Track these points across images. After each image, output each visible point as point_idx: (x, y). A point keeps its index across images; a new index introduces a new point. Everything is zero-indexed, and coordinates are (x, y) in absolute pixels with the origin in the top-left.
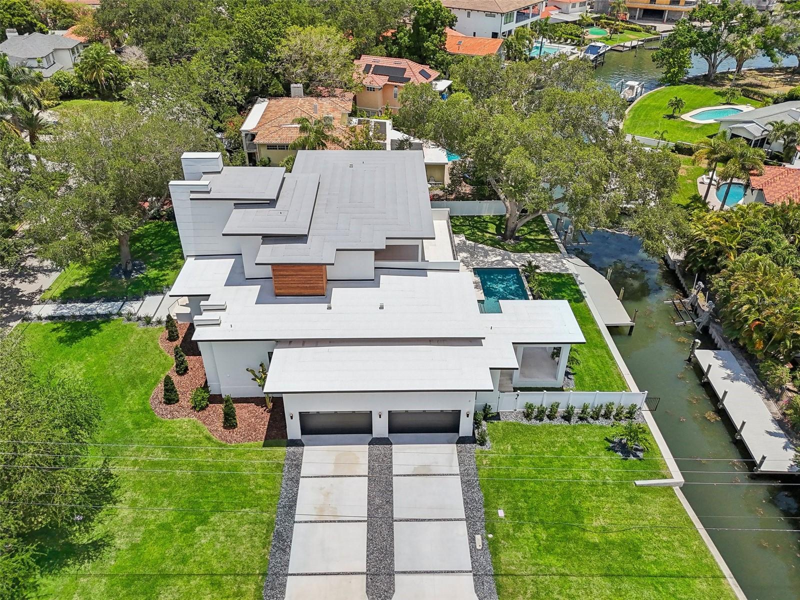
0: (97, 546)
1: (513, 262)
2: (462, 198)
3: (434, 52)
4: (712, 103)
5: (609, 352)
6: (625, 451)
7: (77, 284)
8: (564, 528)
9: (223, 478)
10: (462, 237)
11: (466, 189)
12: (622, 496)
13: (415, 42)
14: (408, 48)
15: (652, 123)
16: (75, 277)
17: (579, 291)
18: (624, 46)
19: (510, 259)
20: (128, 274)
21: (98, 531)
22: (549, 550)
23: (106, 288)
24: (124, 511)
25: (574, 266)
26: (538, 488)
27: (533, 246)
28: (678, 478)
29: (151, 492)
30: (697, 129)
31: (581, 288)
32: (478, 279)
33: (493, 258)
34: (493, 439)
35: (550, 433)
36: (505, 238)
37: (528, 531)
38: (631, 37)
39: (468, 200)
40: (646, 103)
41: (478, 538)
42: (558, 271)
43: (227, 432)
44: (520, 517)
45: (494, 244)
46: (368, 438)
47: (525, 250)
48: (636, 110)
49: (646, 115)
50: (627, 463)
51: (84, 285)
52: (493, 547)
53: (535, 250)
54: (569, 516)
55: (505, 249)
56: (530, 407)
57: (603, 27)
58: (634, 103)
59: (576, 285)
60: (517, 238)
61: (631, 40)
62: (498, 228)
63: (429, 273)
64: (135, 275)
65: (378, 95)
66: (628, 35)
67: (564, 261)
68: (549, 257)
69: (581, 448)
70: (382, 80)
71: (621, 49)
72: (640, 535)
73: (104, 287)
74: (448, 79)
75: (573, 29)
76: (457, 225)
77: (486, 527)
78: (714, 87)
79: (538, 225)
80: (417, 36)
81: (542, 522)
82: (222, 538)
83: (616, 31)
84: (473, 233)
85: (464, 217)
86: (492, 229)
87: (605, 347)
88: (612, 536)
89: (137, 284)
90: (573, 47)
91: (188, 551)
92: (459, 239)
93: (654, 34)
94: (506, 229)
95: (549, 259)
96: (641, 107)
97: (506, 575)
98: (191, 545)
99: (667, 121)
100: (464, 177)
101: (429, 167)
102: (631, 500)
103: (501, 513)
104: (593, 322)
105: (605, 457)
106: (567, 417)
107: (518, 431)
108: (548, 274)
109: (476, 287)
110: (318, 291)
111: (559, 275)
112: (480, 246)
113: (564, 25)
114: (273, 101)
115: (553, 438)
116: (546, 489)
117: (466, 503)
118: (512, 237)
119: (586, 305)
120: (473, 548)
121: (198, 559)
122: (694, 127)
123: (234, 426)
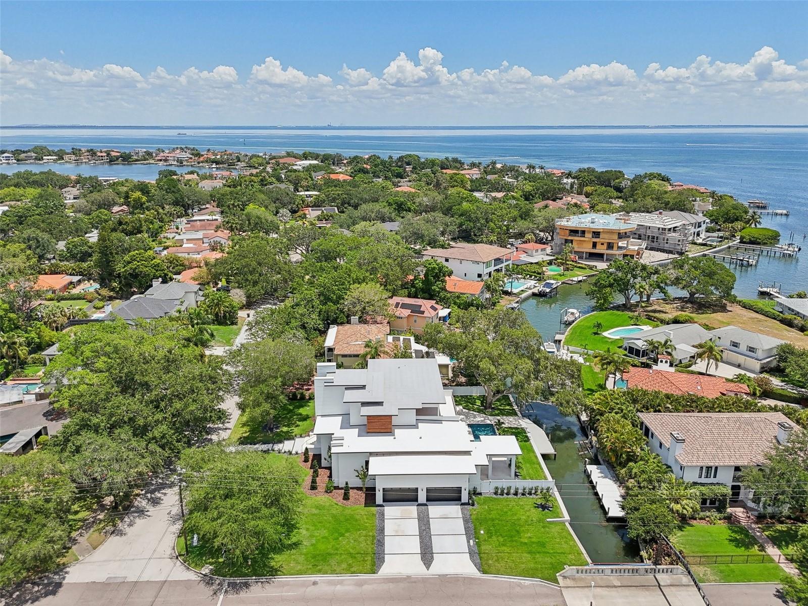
0: (296, 545)
1: (490, 421)
2: (460, 385)
3: (439, 292)
4: (625, 323)
5: (540, 466)
6: (544, 507)
7: (244, 435)
8: (511, 537)
9: (347, 520)
10: (461, 407)
11: (463, 379)
12: (540, 525)
13: (426, 286)
14: (422, 290)
15: (583, 338)
16: (241, 432)
17: (527, 437)
18: (572, 281)
19: (488, 419)
20: (271, 430)
21: (294, 540)
22: (503, 545)
23: (261, 437)
24: (303, 532)
25: (526, 424)
26: (500, 522)
27: (502, 413)
28: (567, 517)
29: (314, 525)
30: (612, 342)
31: (528, 435)
32: (470, 430)
33: (479, 419)
34: (478, 503)
35: (507, 501)
36: (486, 408)
37: (494, 538)
38: (579, 273)
39: (464, 385)
40: (582, 323)
41: (471, 542)
42: (516, 426)
43: (345, 502)
44: (491, 533)
45: (479, 411)
46: (417, 503)
47: (498, 415)
48: (574, 328)
49: (580, 333)
50: (544, 512)
51: (248, 436)
52: (478, 544)
53: (503, 415)
54: (514, 533)
55: (486, 414)
56: (497, 488)
57: (558, 266)
58: (574, 323)
59: (526, 433)
60: (493, 408)
61: (578, 276)
62: (482, 403)
63: (443, 422)
64: (275, 430)
65: (405, 321)
66: (577, 271)
67: (520, 421)
68: (511, 419)
69: (522, 507)
70: (407, 312)
71: (570, 282)
72: (547, 540)
73: (260, 436)
74: (448, 308)
75: (536, 268)
76: (458, 400)
77: (475, 537)
78: (630, 313)
79: (506, 401)
80: (426, 282)
81: (501, 535)
82: (352, 542)
83: (567, 269)
84: (467, 405)
85: (461, 396)
86: (478, 403)
87: (539, 464)
88: (534, 540)
89: (278, 434)
90: (536, 282)
91: (338, 546)
92: (459, 408)
93: (596, 271)
94: (486, 403)
95: (511, 420)
96: (578, 326)
97: (484, 553)
98: (339, 544)
99: (593, 336)
100: (461, 372)
101: (440, 366)
102: (544, 527)
103: (482, 532)
104: (534, 452)
105: (533, 510)
106: (516, 494)
107: (491, 500)
108: (510, 428)
109: (469, 434)
110: (389, 430)
111: (517, 428)
112: (472, 412)
113: (529, 265)
114: (340, 327)
115: (509, 503)
116: (503, 522)
117: (465, 528)
118: (490, 407)
119: (531, 444)
120: (469, 546)
121: (343, 549)
122: (610, 341)
123: (349, 499)
